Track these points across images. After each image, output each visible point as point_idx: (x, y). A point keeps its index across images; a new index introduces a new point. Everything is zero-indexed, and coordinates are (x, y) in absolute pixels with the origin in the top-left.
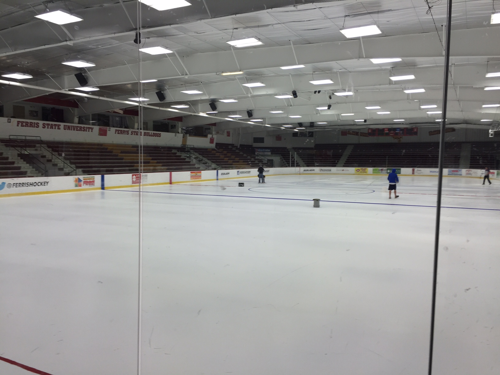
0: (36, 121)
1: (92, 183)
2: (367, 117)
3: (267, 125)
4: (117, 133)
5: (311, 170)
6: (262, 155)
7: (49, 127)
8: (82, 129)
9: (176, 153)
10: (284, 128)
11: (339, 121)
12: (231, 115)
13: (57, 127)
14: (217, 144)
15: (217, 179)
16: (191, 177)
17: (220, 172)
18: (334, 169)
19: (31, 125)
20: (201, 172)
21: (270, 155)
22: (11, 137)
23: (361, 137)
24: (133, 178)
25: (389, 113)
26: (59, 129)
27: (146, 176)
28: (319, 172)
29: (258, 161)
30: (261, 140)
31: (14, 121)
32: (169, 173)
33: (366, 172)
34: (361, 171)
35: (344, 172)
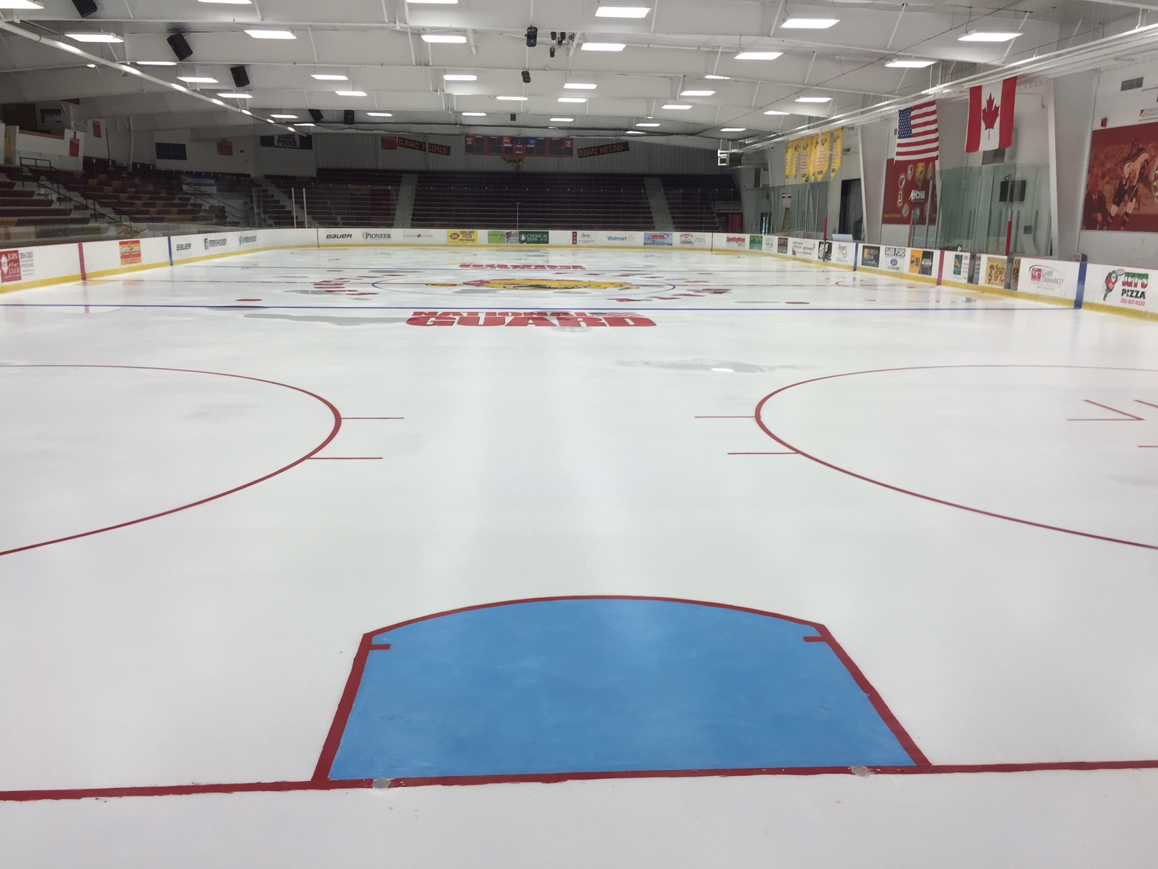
2: (519, 108)
5: (343, 236)
9: (10, 185)
10: (272, 122)
14: (85, 159)
15: (171, 263)
16: (123, 257)
17: (176, 240)
18: (396, 233)
20: (138, 242)
21: (216, 195)
23: (432, 154)
27: (31, 255)
28: (363, 241)
30: (178, 151)
32: (76, 246)
33: (474, 240)
34: (461, 237)
35: (421, 240)
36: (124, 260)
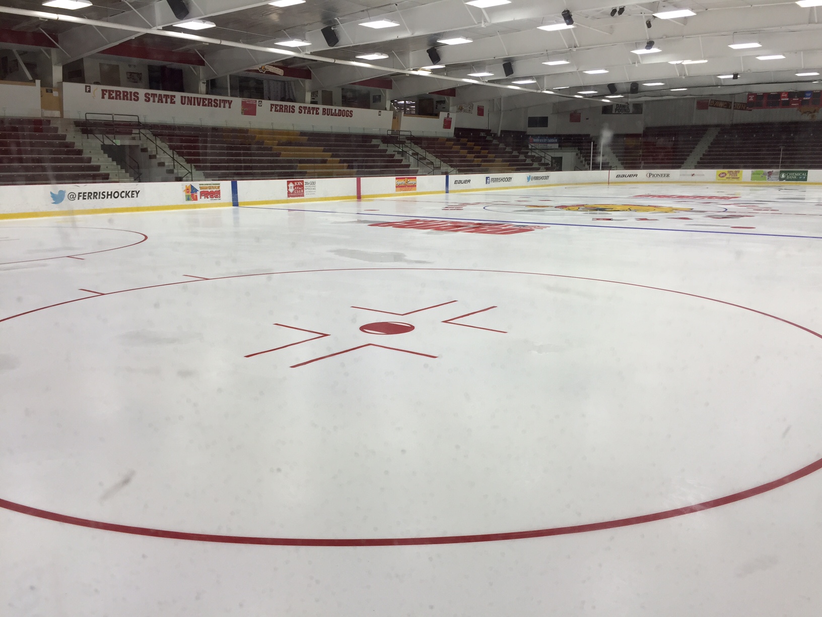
0: (133, 90)
1: (216, 194)
2: (740, 68)
3: (547, 90)
4: (273, 109)
5: (630, 176)
6: (541, 150)
7: (156, 99)
8: (213, 103)
9: (378, 146)
10: (581, 97)
11: (684, 77)
12: (474, 72)
13: (169, 100)
14: (456, 129)
15: (447, 192)
16: (398, 186)
17: (453, 178)
18: (675, 173)
19: (126, 96)
20: (415, 178)
21: (556, 149)
22: (89, 117)
23: (736, 111)
24: (288, 188)
25: (781, 57)
26: (173, 102)
27: (314, 183)
28: (646, 179)
29: (532, 160)
30: (543, 122)
31: (97, 89)
32: (355, 179)
33: (739, 178)
34: (728, 175)
35: (694, 178)
36: (399, 188)
